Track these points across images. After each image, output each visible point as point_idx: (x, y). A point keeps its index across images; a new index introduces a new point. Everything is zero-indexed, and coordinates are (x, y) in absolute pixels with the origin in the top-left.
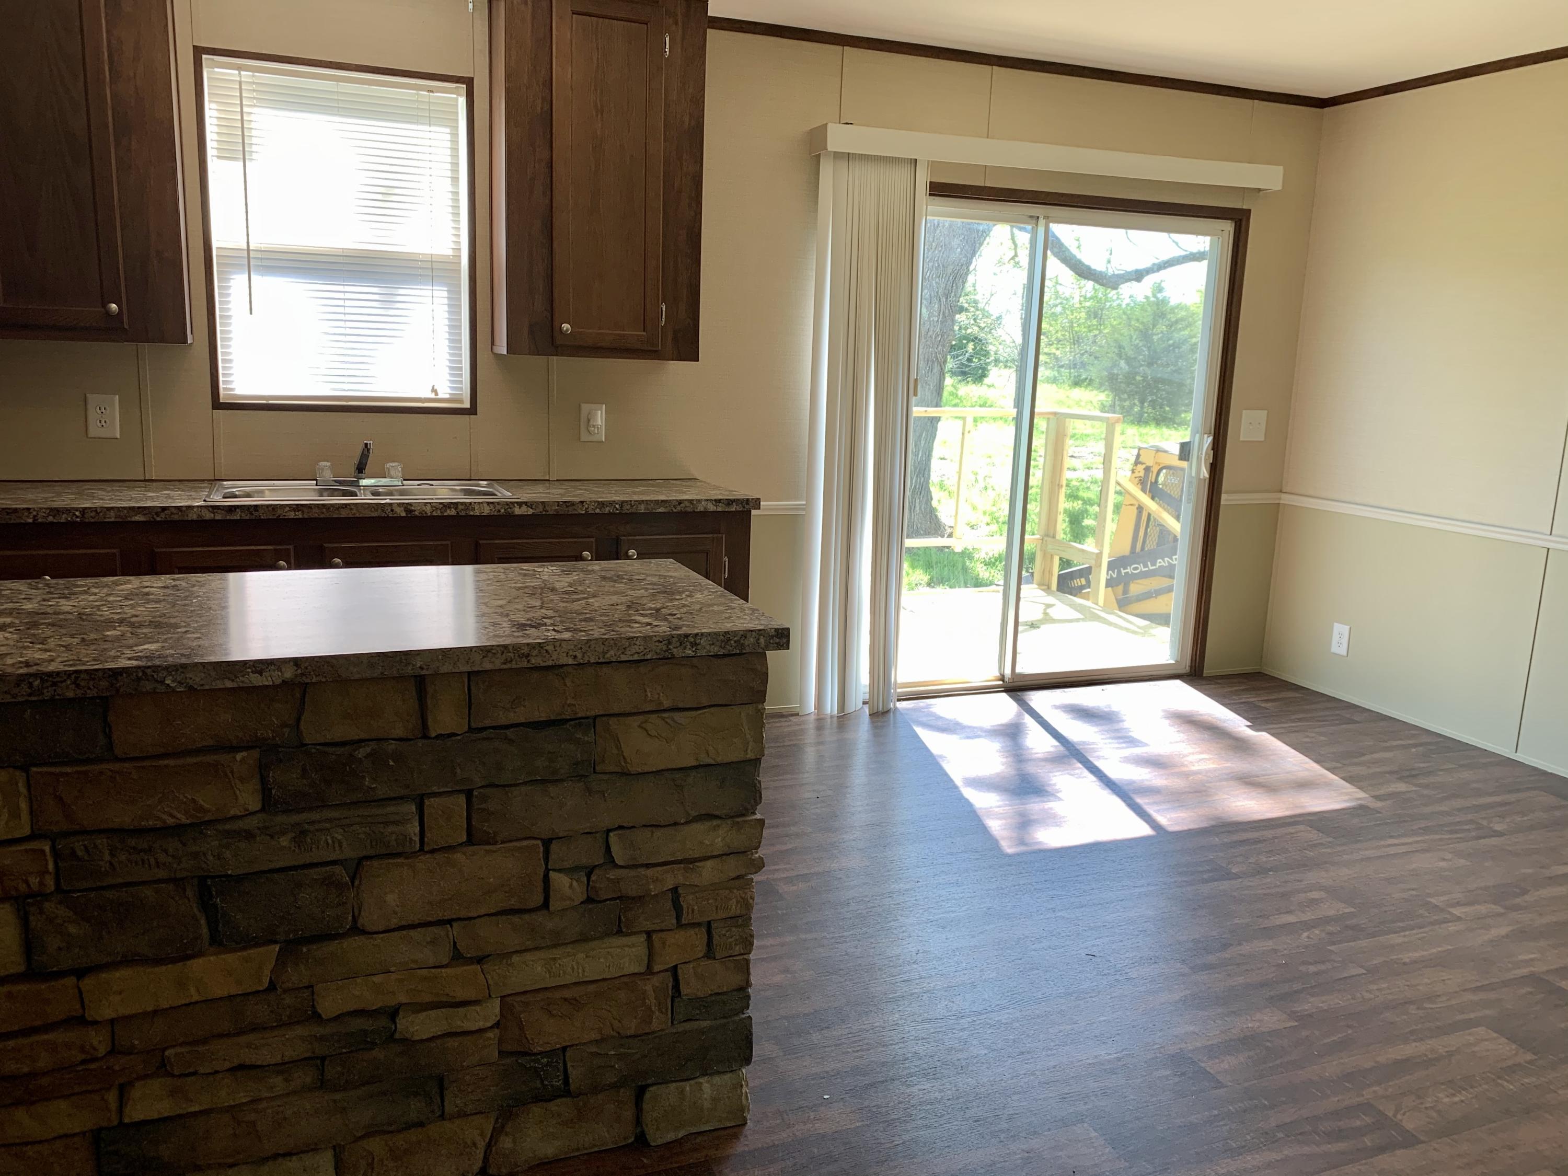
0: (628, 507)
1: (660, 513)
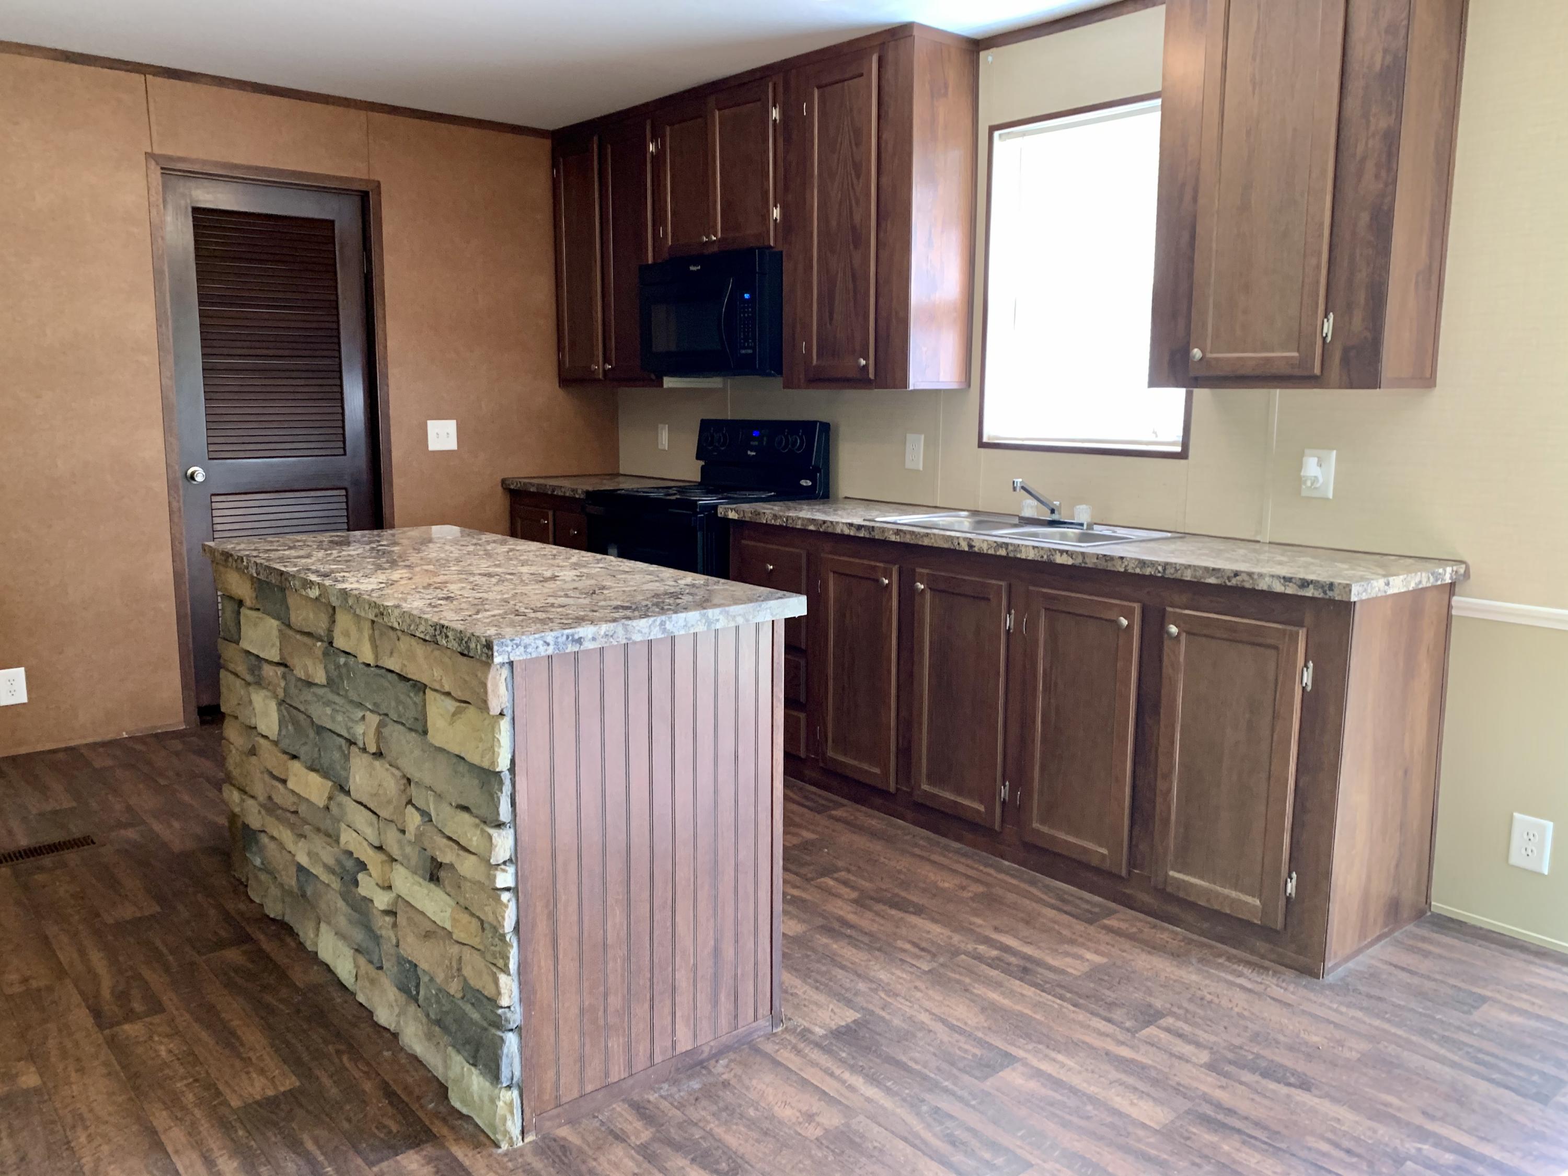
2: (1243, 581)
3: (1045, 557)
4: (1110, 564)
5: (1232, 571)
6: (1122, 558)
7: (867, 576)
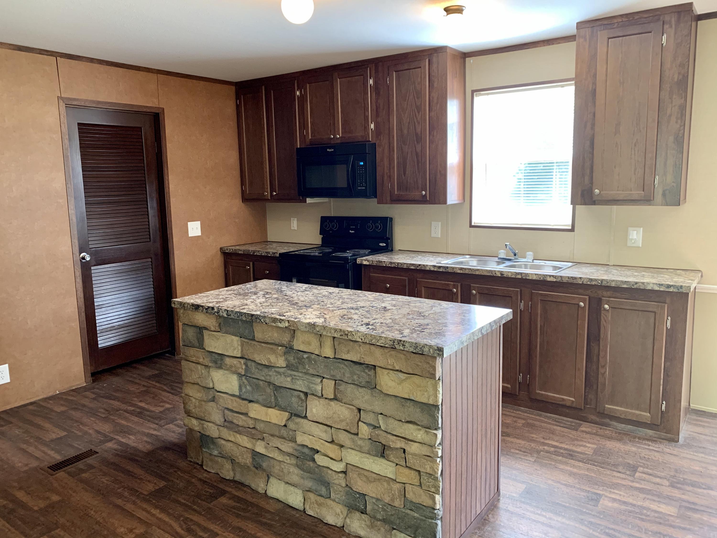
0: (606, 283)
1: (624, 288)
2: (640, 286)
3: (542, 278)
4: (575, 280)
5: (634, 282)
6: (581, 278)
7: (444, 288)
